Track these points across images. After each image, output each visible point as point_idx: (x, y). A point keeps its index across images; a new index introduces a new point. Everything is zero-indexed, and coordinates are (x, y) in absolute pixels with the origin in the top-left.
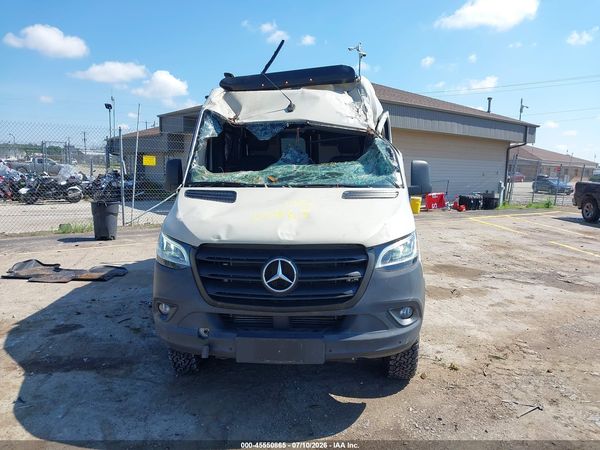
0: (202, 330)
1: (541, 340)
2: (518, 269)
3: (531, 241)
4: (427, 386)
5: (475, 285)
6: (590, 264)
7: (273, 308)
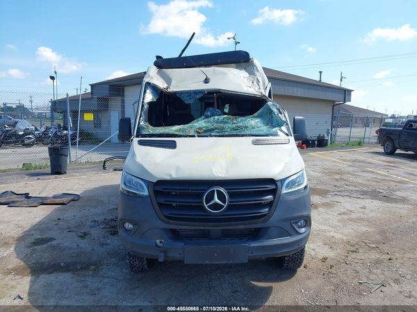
0: (158, 241)
1: (378, 237)
2: (351, 188)
3: (354, 169)
4: (310, 273)
5: (325, 200)
6: (396, 184)
7: (211, 224)
